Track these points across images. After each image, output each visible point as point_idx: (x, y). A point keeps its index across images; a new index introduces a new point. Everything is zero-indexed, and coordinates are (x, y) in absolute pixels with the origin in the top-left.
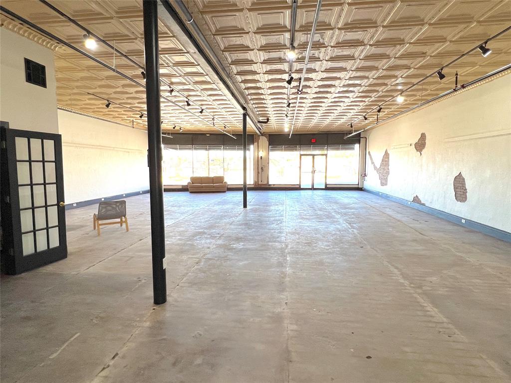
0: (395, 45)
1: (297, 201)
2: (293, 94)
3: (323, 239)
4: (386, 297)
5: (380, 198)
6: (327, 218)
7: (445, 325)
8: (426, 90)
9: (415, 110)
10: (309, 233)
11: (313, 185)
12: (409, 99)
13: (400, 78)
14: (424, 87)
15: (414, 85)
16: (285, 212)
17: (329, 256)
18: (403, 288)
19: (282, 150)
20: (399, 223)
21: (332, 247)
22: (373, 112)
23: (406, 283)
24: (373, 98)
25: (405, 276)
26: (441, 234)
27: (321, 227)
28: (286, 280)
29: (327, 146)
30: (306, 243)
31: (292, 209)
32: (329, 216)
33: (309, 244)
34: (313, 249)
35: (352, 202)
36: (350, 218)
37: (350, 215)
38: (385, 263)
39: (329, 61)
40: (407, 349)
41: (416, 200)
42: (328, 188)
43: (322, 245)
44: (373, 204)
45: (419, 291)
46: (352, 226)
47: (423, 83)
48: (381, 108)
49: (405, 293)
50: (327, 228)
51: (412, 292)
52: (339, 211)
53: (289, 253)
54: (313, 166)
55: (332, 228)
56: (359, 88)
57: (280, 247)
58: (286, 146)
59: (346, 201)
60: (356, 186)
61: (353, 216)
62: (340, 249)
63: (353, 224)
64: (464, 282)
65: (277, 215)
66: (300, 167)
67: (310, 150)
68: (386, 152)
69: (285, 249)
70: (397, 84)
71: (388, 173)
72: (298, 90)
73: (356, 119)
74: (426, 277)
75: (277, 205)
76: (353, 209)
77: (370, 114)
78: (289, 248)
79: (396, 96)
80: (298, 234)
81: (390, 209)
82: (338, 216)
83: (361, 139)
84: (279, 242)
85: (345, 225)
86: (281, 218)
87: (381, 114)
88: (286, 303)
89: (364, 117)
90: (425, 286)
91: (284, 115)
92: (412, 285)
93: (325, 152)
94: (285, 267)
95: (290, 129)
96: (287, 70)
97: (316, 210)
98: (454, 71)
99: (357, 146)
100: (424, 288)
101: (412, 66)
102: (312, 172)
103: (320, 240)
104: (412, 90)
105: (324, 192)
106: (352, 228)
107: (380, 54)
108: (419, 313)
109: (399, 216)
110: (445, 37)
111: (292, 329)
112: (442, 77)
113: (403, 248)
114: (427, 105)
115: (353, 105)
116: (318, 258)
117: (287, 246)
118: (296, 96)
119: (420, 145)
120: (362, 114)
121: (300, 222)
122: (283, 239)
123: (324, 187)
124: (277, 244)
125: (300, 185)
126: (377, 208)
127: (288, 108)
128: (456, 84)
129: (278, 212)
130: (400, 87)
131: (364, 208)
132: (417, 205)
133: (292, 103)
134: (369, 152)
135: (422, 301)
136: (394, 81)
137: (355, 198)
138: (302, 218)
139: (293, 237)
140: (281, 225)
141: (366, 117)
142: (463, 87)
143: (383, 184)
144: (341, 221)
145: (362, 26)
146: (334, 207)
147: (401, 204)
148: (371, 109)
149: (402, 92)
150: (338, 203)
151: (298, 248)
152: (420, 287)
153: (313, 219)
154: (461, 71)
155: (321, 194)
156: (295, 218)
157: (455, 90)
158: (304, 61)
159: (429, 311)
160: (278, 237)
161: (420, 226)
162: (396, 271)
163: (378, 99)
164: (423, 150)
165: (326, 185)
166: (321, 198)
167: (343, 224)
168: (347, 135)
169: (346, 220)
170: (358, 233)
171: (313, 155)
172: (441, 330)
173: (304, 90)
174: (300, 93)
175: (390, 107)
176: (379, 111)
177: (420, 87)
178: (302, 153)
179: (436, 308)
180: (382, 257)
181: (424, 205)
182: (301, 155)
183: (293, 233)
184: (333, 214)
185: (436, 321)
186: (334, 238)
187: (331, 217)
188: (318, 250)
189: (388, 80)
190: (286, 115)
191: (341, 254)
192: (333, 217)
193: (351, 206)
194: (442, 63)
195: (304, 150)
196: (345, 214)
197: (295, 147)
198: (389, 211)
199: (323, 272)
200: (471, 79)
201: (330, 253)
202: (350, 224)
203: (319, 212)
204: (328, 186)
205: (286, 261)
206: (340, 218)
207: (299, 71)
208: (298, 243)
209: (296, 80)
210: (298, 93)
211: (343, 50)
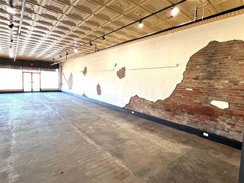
0: (72, 25)
1: (21, 99)
2: (15, 34)
3: (38, 119)
4: (71, 141)
5: (69, 95)
6: (41, 107)
7: (94, 145)
8: (86, 49)
9: (82, 57)
10: (29, 117)
11: (32, 90)
12: (79, 51)
13: (75, 41)
14: (85, 47)
15: (81, 46)
16: (11, 107)
17: (42, 128)
18: (78, 134)
19: (8, 68)
20: (77, 106)
21: (43, 122)
22: (64, 54)
23: (79, 132)
24: (64, 48)
25: (79, 129)
26: (93, 109)
27: (37, 113)
28: (11, 149)
29: (41, 69)
30: (27, 123)
31: (17, 104)
32: (42, 106)
33: (29, 124)
34: (32, 126)
35: (55, 98)
36: (54, 106)
37: (54, 104)
38: (71, 125)
39: (38, 22)
40: (79, 161)
41: (84, 95)
42: (41, 91)
43: (37, 123)
44: (66, 98)
45: (85, 134)
46: (55, 110)
47: (84, 46)
48: (68, 53)
49: (79, 136)
50: (41, 113)
51: (82, 135)
52: (48, 103)
53: (14, 132)
54: (32, 79)
55: (44, 112)
56: (56, 41)
57: (6, 129)
58: (12, 66)
59: (52, 97)
60: (58, 90)
61: (55, 105)
62: (48, 123)
63: (55, 109)
64: (100, 126)
65: (5, 109)
66: (23, 79)
67: (30, 69)
68: (71, 74)
69: (11, 130)
70: (74, 44)
71: (72, 83)
72: (18, 33)
73: (56, 56)
74: (87, 127)
75: (5, 103)
76: (56, 101)
77: (63, 55)
78: (14, 128)
79: (74, 49)
80: (21, 119)
81: (74, 100)
82: (47, 106)
83: (59, 67)
84: (6, 126)
85: (52, 110)
86: (8, 111)
87: (68, 56)
88: (11, 164)
89: (60, 56)
90: (86, 131)
91: (9, 47)
92: (82, 132)
93: (39, 72)
94: (11, 141)
95: (15, 56)
96: (9, 18)
97: (34, 104)
98: (95, 43)
99: (57, 70)
100: (86, 132)
101: (80, 37)
102: (31, 82)
103: (36, 120)
104: (80, 48)
105: (39, 93)
106: (55, 111)
107: (66, 27)
108: (84, 143)
109: (77, 103)
110: (91, 29)
111: (14, 178)
112: (91, 45)
113: (78, 117)
114: (86, 55)
115: (54, 49)
116: (35, 131)
117: (12, 128)
118: (17, 36)
119: (85, 72)
120: (59, 54)
121: (23, 112)
122: (10, 124)
123: (40, 91)
124: (4, 128)
125: (23, 90)
126: (68, 100)
127: (11, 42)
128: (96, 49)
129: (6, 107)
130: (76, 45)
131: (61, 100)
132: (84, 97)
133: (14, 40)
134: (63, 73)
135: (86, 138)
136: (73, 42)
137: (57, 96)
138: (25, 109)
139: (18, 121)
140: (8, 115)
141: (61, 56)
142: (98, 51)
143: (70, 89)
144: (49, 108)
145: (55, 10)
146: (45, 101)
147: (78, 97)
148: (63, 52)
149: (77, 47)
150: (47, 99)
151: (21, 127)
152: (85, 132)
153: (32, 109)
154: (97, 44)
155: (38, 94)
156: (19, 109)
157: (96, 51)
158: (20, 17)
159: (88, 141)
160: (5, 123)
161: (86, 106)
162: (76, 128)
163: (66, 48)
164: (86, 74)
165: (40, 89)
166: (37, 97)
167: (50, 109)
168: (52, 64)
169: (52, 107)
170: (58, 113)
171: (32, 73)
172: (92, 148)
173: (22, 34)
174: (19, 35)
175: (72, 53)
176: (67, 54)
177: (84, 47)
178: (24, 71)
179: (90, 139)
180: (69, 122)
181: (87, 97)
182: (23, 72)
183: (16, 119)
184: (45, 105)
185: (91, 144)
186: (45, 118)
187: (44, 107)
188: (35, 126)
189: (70, 41)
190: (10, 47)
191: (48, 125)
192: (45, 106)
193: (55, 100)
194: (91, 39)
195: (25, 69)
196: (52, 104)
197: (19, 67)
198: (73, 101)
199: (38, 137)
200: (101, 48)
201: (43, 126)
202: (54, 109)
203: (36, 105)
204: (42, 90)
205: (11, 137)
206: (49, 107)
207: (18, 22)
208: (21, 124)
209: (16, 27)
210: (18, 35)
211: (46, 19)
